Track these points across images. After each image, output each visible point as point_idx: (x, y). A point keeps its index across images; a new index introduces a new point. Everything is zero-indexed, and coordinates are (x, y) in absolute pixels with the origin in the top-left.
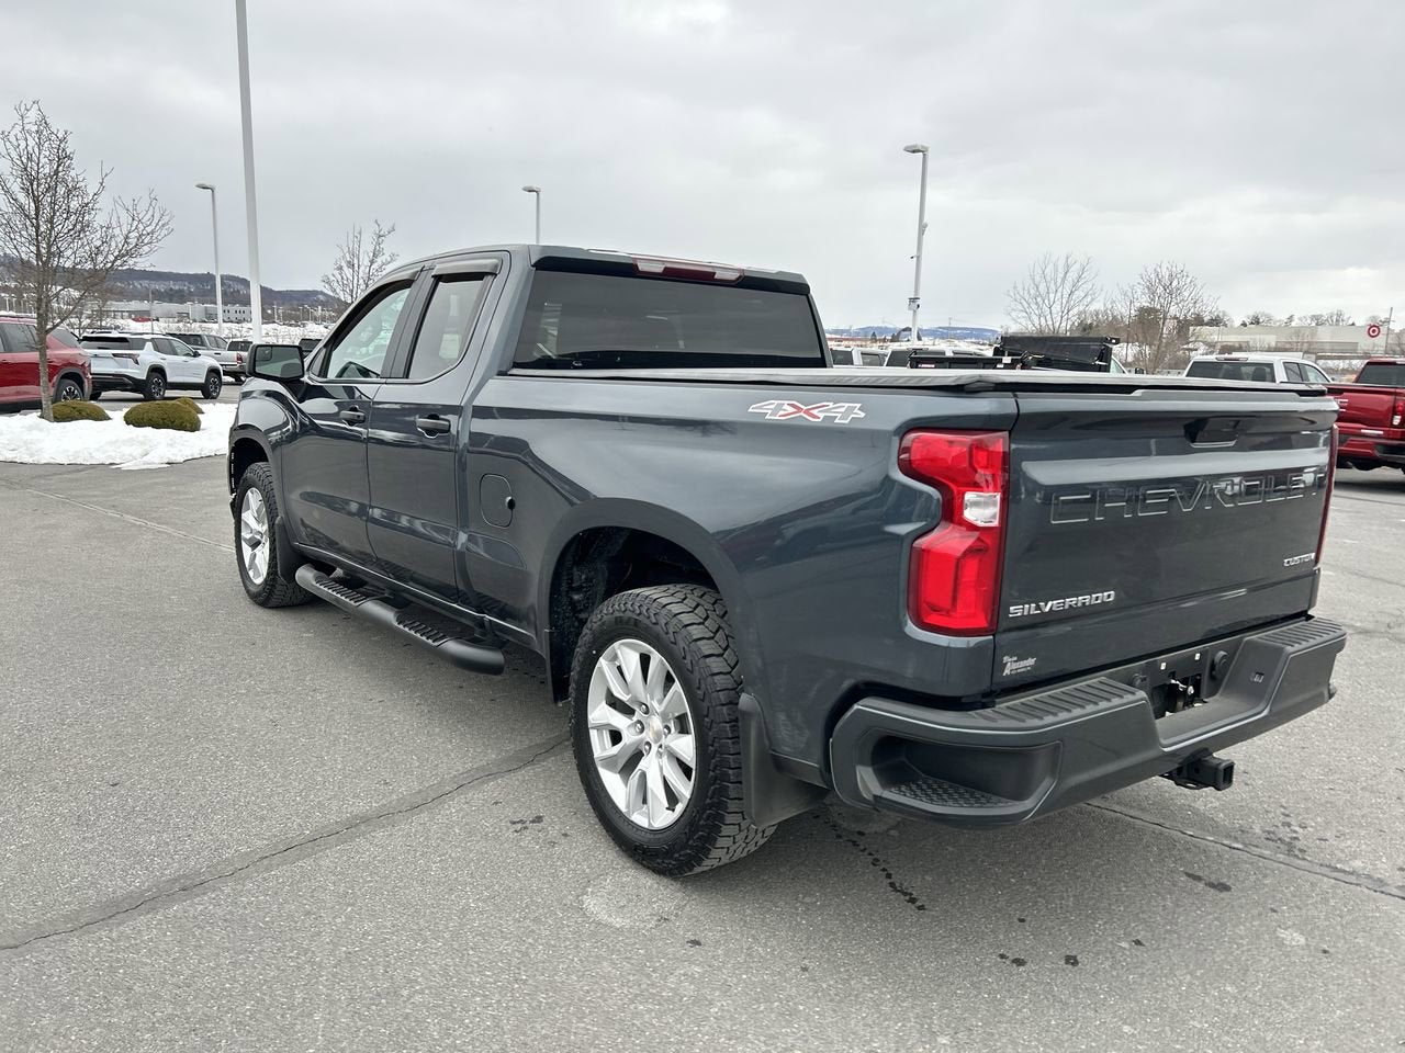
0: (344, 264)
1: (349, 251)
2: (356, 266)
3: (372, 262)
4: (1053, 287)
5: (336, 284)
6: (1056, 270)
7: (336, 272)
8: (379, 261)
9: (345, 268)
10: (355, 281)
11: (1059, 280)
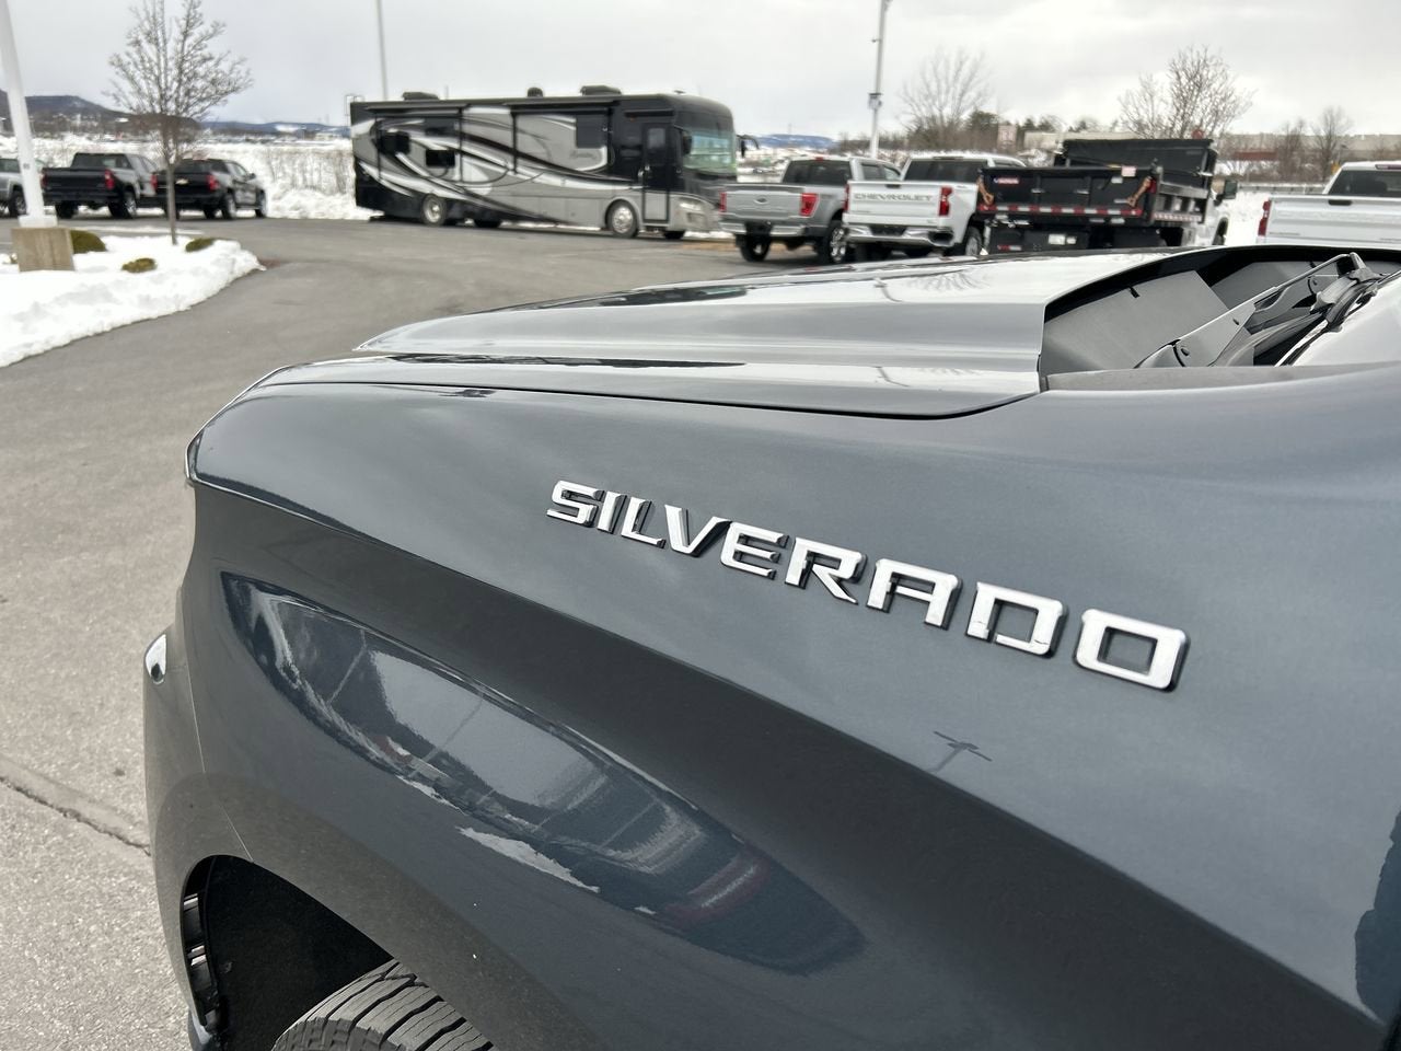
0: (142, 37)
1: (148, 18)
2: (160, 40)
3: (186, 34)
4: (944, 86)
5: (132, 68)
6: (947, 67)
7: (132, 50)
8: (196, 32)
9: (144, 44)
10: (162, 65)
11: (951, 79)
